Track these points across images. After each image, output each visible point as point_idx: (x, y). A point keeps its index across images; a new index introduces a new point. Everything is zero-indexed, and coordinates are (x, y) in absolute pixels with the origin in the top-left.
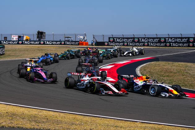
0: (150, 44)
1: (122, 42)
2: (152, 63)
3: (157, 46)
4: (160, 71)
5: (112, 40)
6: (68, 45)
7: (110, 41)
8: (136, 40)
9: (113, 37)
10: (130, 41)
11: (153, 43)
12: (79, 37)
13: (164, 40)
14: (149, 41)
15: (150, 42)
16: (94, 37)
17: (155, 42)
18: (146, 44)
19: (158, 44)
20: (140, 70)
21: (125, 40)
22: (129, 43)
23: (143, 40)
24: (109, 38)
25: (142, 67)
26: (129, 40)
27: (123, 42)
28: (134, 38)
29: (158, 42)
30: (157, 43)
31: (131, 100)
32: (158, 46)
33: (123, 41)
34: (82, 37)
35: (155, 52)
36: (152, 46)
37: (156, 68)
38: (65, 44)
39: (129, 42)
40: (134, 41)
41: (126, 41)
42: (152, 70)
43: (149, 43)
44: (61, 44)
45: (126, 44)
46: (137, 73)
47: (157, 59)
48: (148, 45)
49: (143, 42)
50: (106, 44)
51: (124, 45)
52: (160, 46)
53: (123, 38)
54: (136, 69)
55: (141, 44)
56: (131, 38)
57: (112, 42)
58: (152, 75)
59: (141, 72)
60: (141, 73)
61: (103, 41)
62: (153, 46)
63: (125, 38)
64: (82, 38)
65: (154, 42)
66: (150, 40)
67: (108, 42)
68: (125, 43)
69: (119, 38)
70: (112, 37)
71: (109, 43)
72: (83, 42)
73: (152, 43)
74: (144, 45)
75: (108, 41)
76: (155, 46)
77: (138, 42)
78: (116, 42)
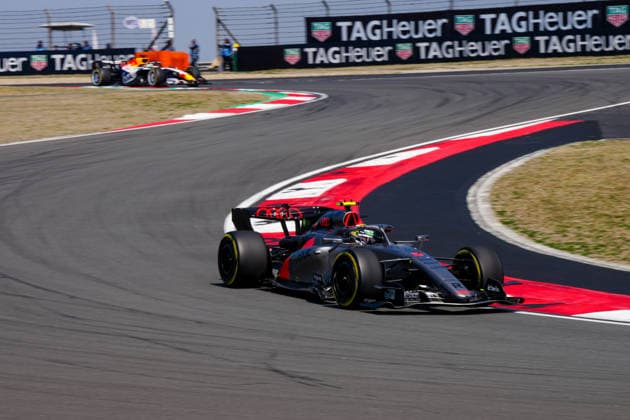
0: (547, 43)
1: (381, 43)
2: (562, 150)
3: (584, 52)
4: (605, 194)
5: (322, 30)
6: (70, 72)
7: (312, 41)
8: (465, 24)
9: (333, 13)
10: (430, 31)
11: (560, 34)
12: (131, 27)
13: (625, 17)
14: (536, 25)
15: (546, 33)
16: (219, 21)
17: (574, 31)
18: (523, 43)
19: (591, 43)
20: (495, 197)
21: (397, 29)
22: (422, 45)
23: (503, 24)
24: (310, 21)
25: (502, 179)
26: (424, 27)
27: (390, 41)
28: (450, 15)
29: (592, 32)
30: (583, 33)
31: (448, 366)
32: (592, 54)
33: (390, 34)
34: (149, 24)
35: (578, 86)
36: (555, 54)
37: (581, 178)
38: (49, 69)
39: (424, 39)
40: (450, 33)
41: (404, 33)
42: (560, 193)
43: (542, 39)
44: (27, 70)
45: (405, 50)
46: (475, 216)
47: (585, 130)
48: (533, 52)
49: (503, 31)
50: (293, 55)
51: (394, 59)
52: (603, 53)
53: (390, 18)
54: (472, 191)
55: (490, 46)
56: (435, 15)
57: (327, 45)
58: (562, 218)
59: (499, 208)
60: (501, 213)
61: (271, 42)
62: (565, 55)
63: (401, 17)
64: (148, 31)
65: (568, 32)
66: (544, 21)
67: (301, 47)
68: (400, 45)
69: (365, 20)
70: (322, 14)
71: (310, 51)
72: (158, 54)
73: (555, 39)
74: (510, 53)
75: (302, 40)
76: (575, 54)
77: (478, 34)
78: (348, 45)
